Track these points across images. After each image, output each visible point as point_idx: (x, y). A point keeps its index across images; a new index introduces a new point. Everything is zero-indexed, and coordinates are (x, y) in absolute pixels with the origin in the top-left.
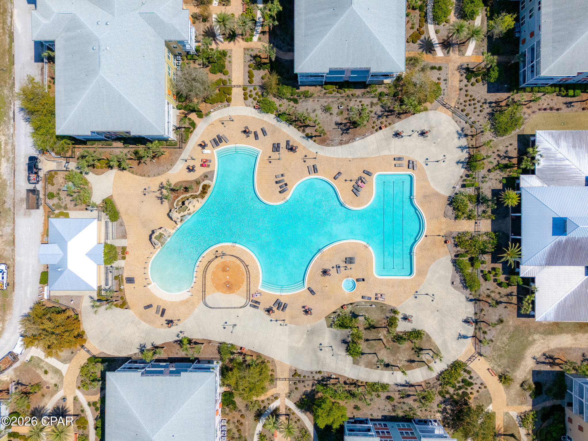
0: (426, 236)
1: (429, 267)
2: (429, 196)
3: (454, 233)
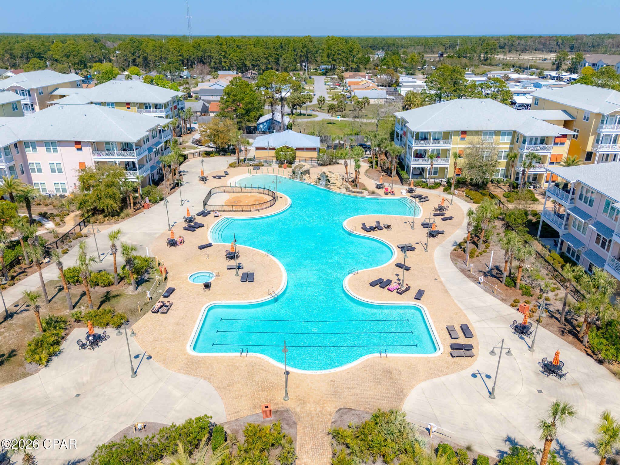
0: (288, 373)
1: (205, 379)
2: (391, 379)
3: (292, 431)
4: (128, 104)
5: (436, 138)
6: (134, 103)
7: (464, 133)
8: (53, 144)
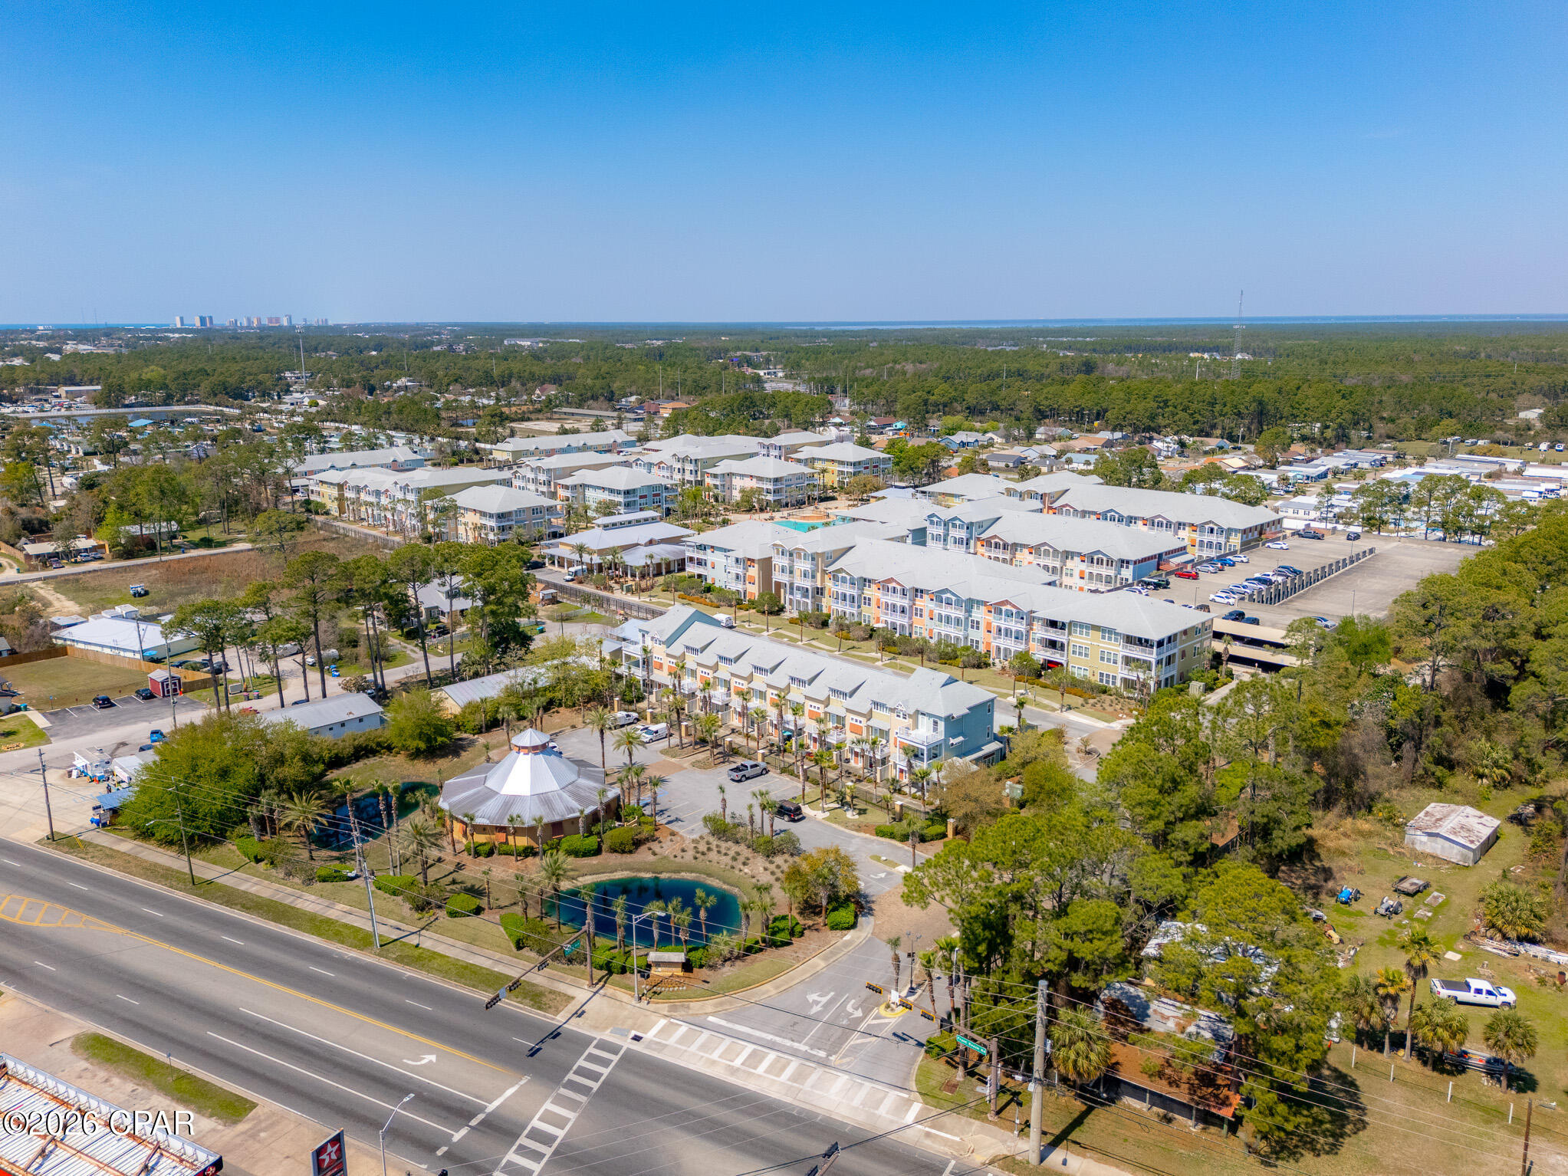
8: (742, 476)
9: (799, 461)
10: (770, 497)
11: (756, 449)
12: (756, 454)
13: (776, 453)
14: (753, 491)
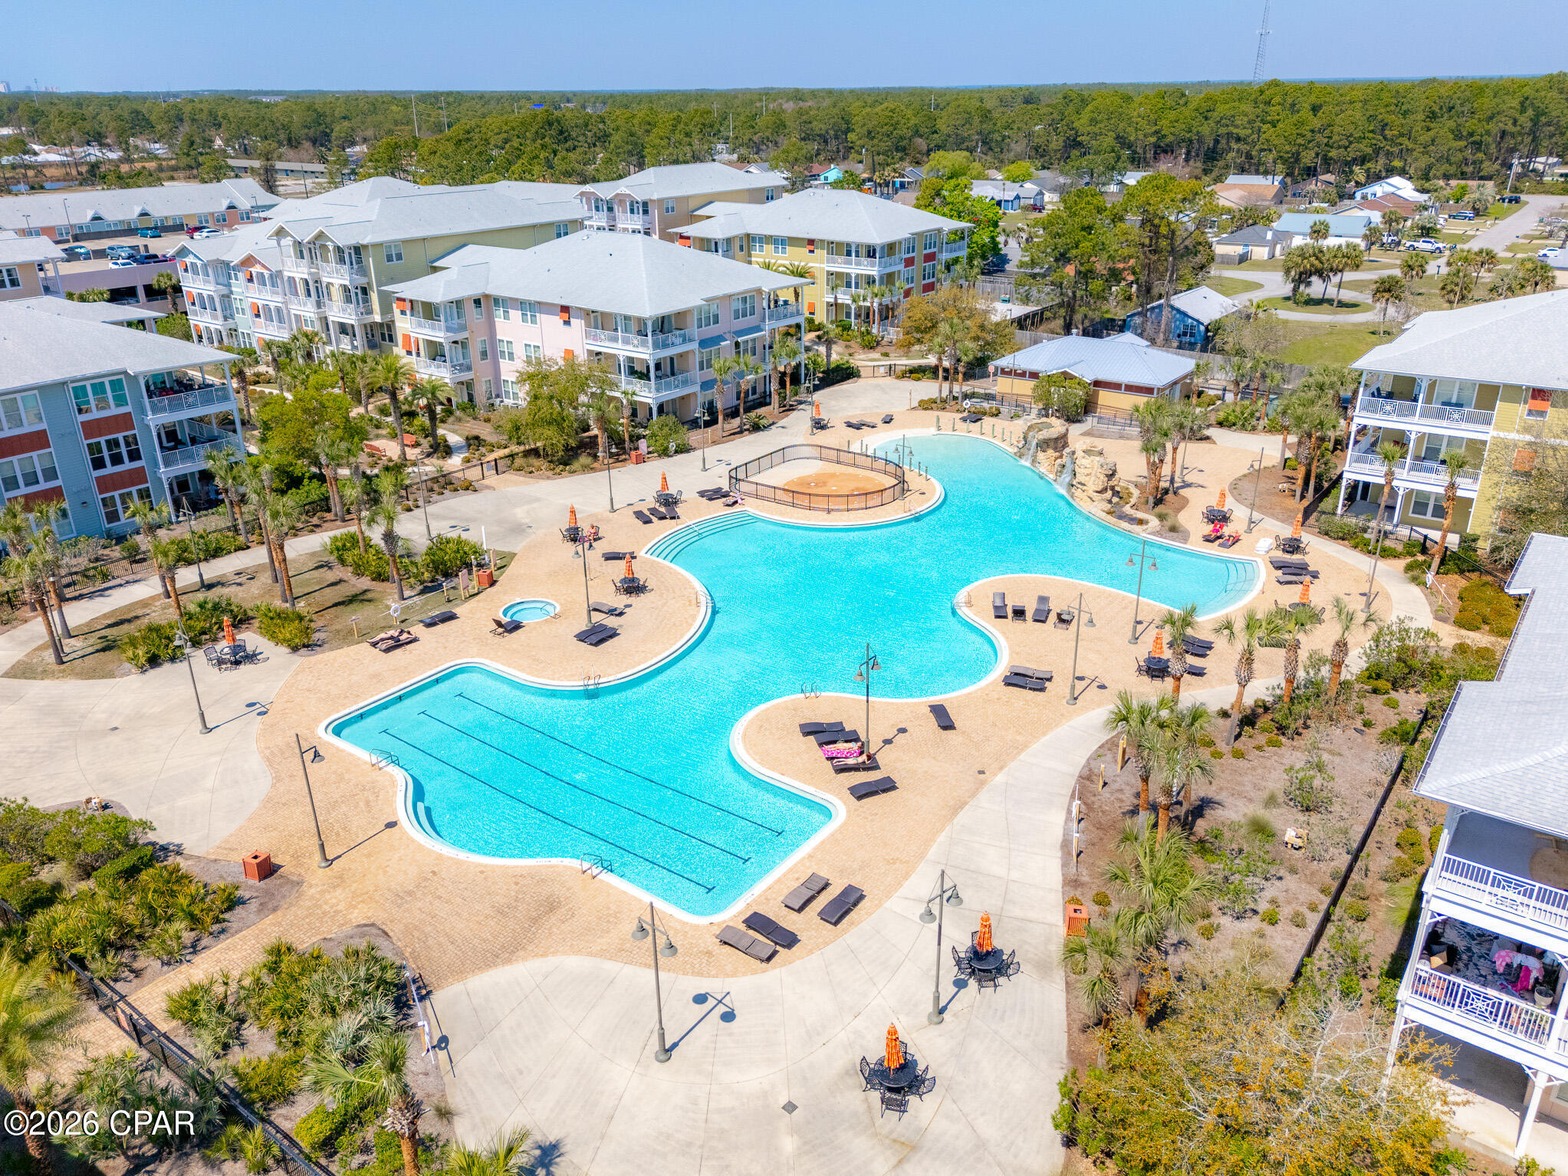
4: (811, 242)
5: (1454, 401)
6: (822, 241)
7: (1539, 393)
8: (531, 308)
9: (708, 245)
10: (647, 395)
11: (579, 210)
12: (577, 225)
13: (637, 222)
14: (574, 377)
